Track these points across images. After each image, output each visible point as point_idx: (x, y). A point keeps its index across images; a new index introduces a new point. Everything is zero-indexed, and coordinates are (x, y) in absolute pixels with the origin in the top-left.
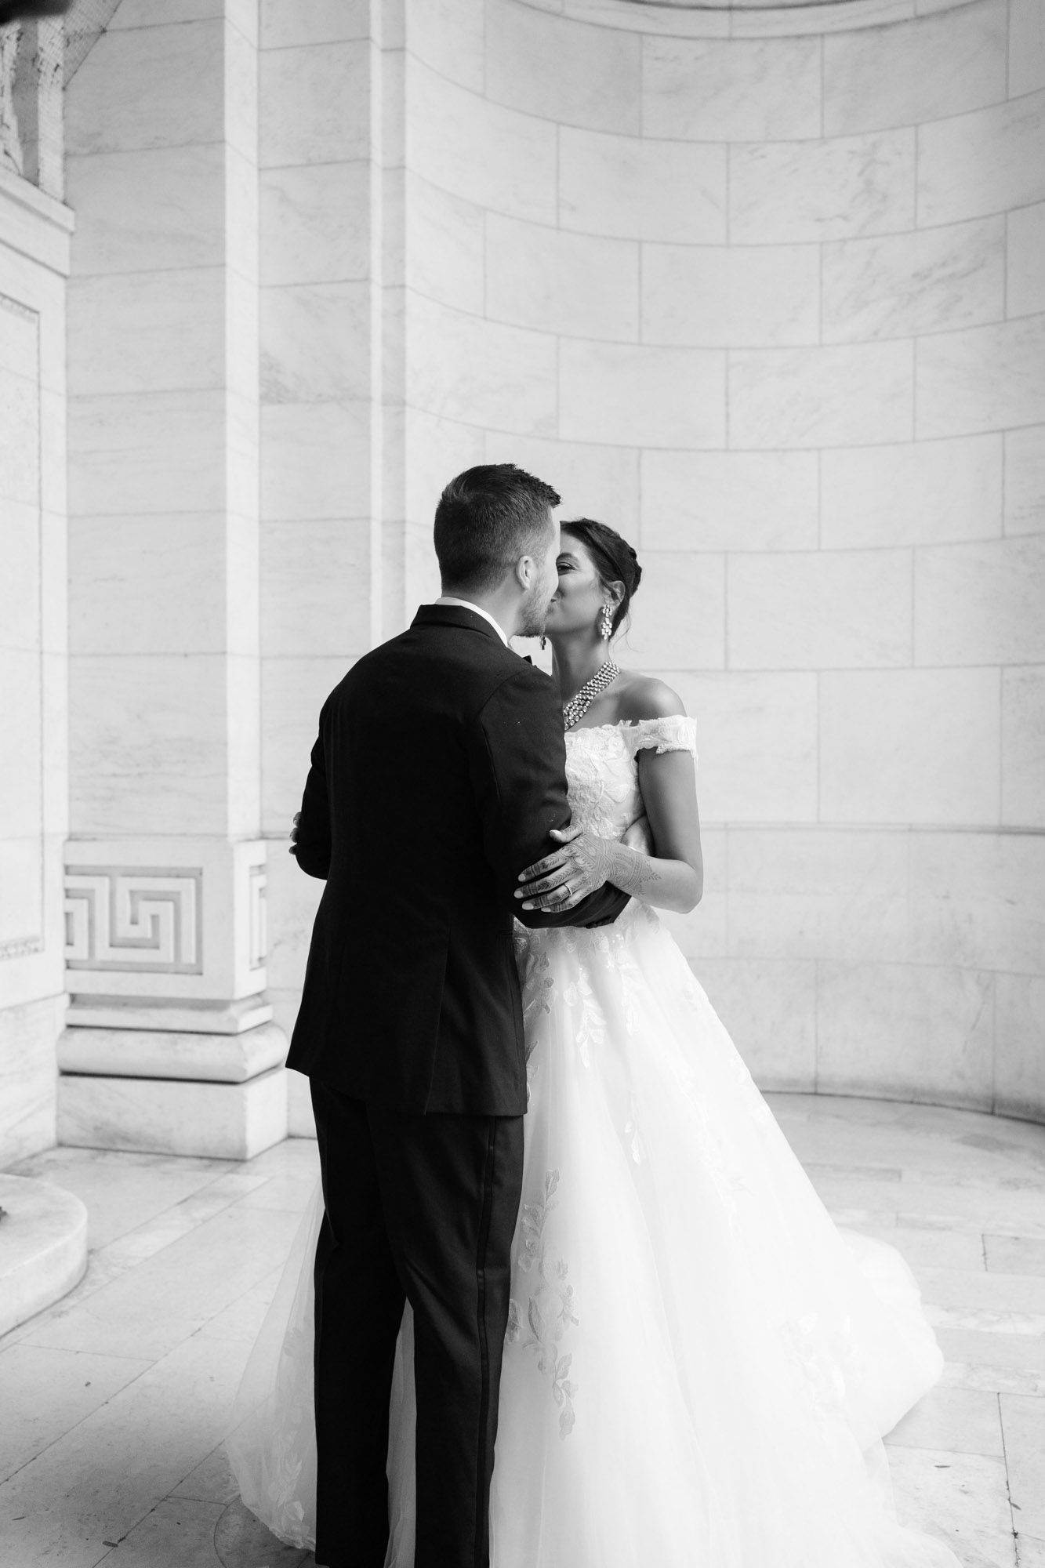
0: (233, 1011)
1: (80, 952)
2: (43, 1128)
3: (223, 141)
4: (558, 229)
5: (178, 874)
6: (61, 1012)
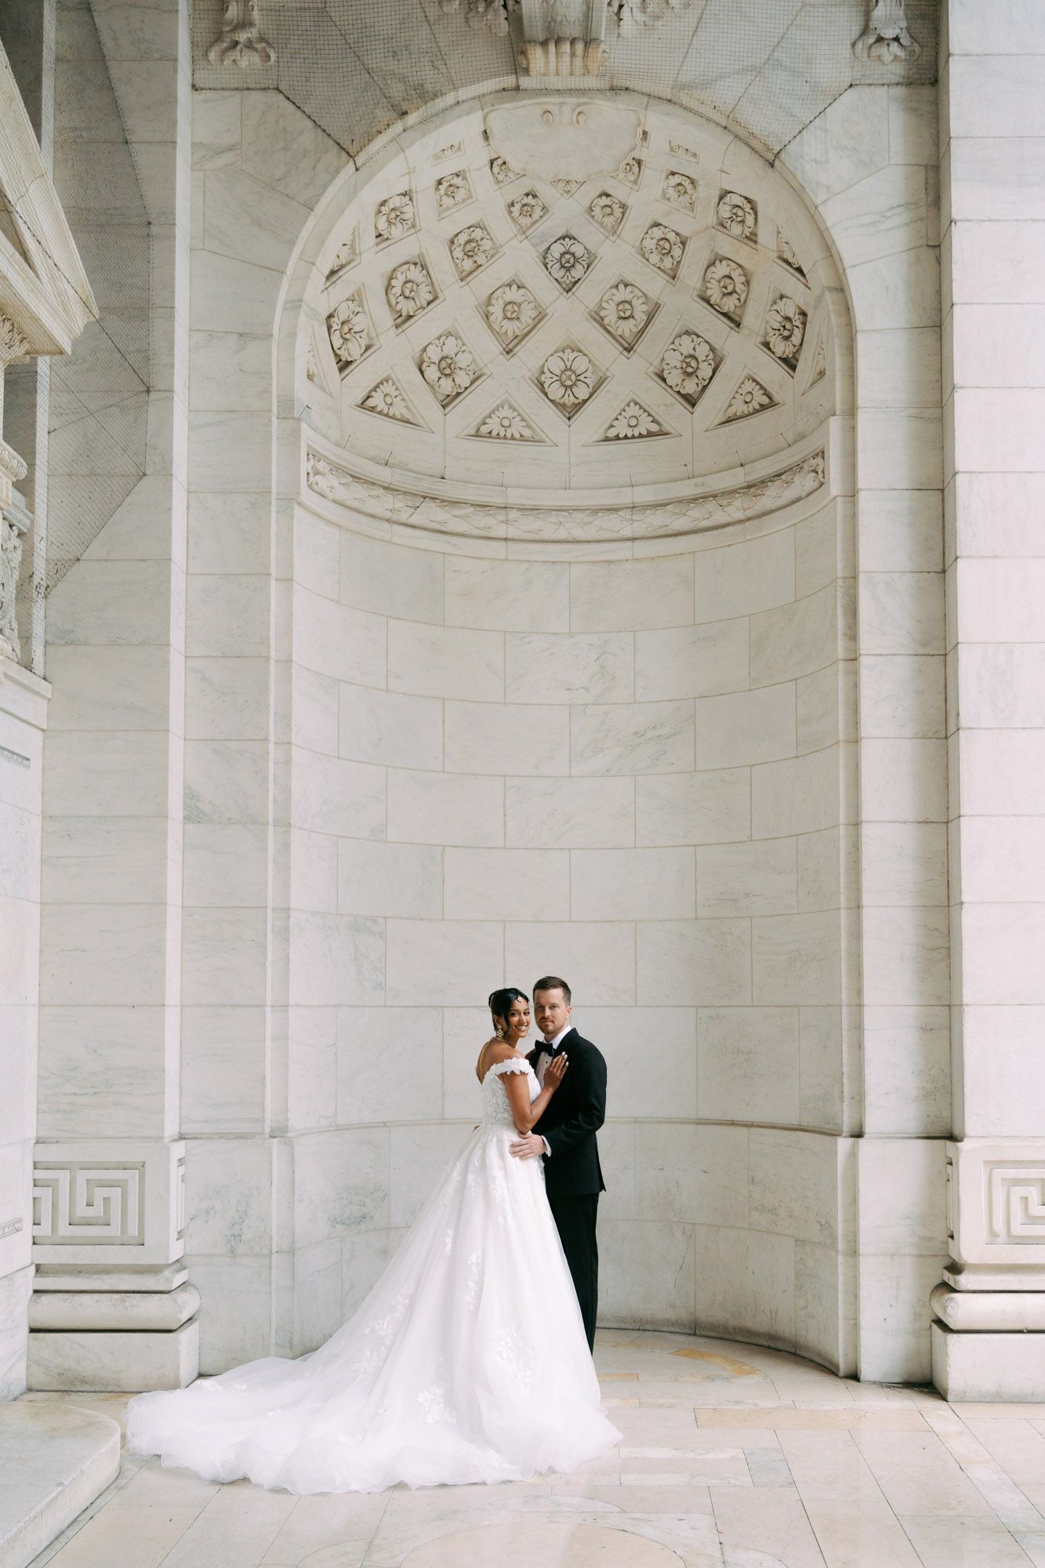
0: (167, 1273)
1: (45, 1230)
3: (168, 645)
4: (387, 691)
5: (126, 1167)
6: (30, 1281)
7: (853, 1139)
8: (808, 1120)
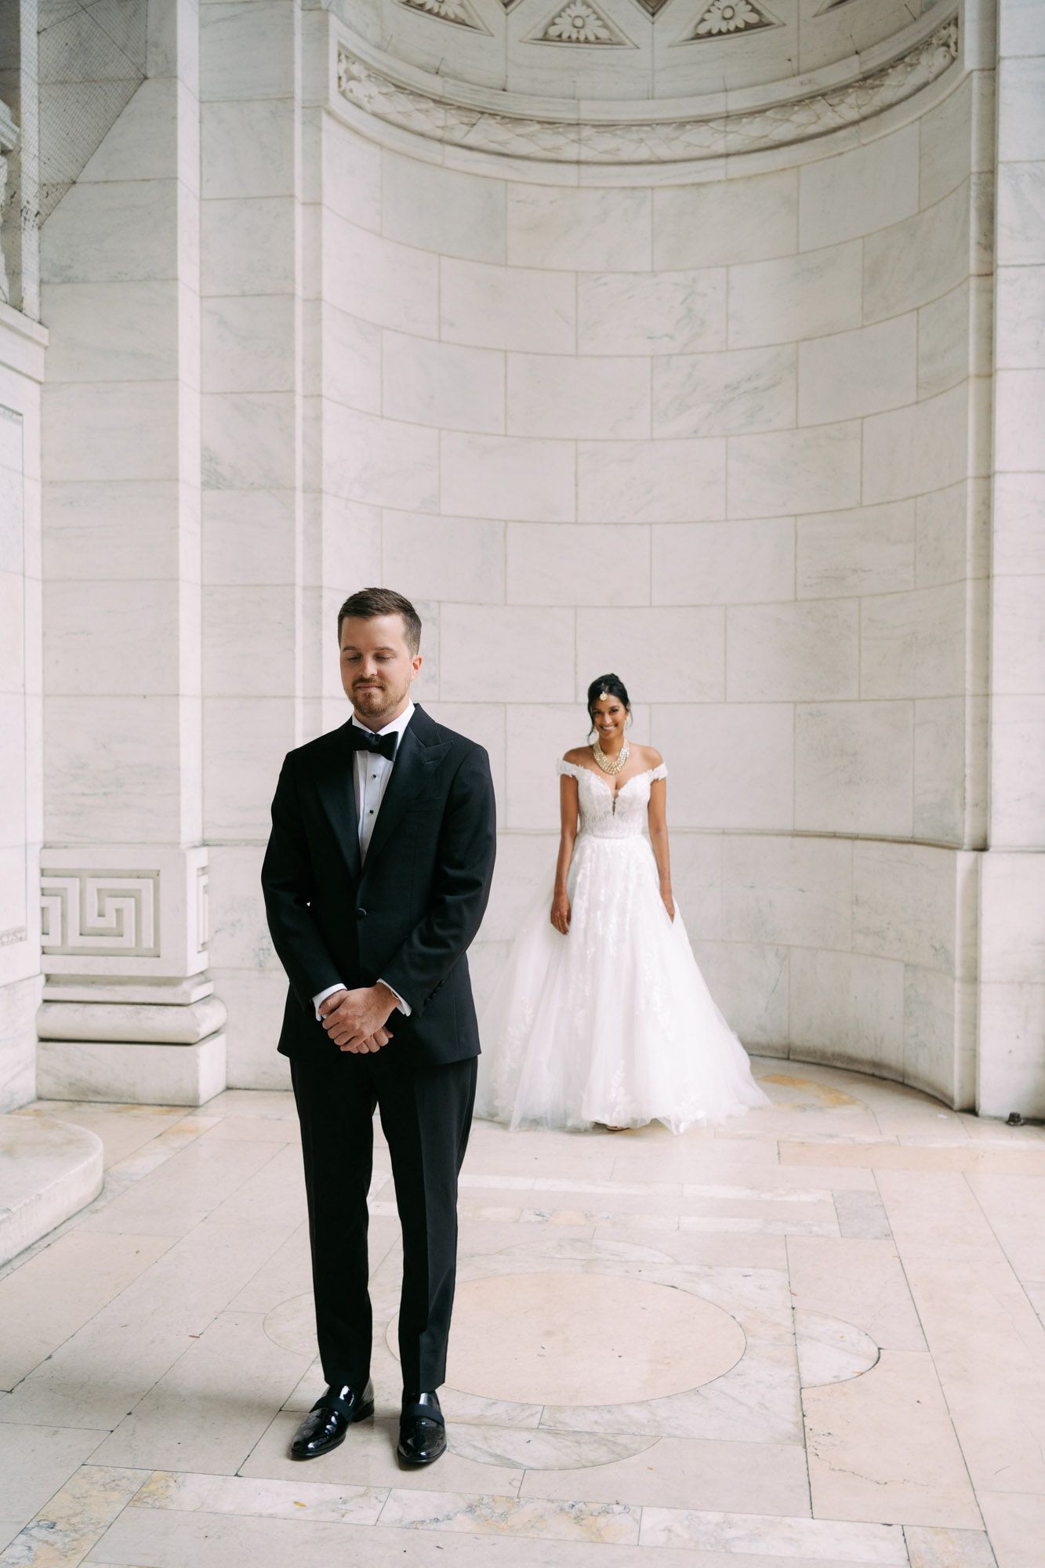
0: (185, 986)
1: (54, 940)
2: (26, 1084)
3: (176, 279)
4: (440, 341)
5: (139, 875)
6: (39, 990)
7: (976, 853)
8: (921, 832)
